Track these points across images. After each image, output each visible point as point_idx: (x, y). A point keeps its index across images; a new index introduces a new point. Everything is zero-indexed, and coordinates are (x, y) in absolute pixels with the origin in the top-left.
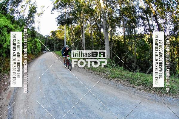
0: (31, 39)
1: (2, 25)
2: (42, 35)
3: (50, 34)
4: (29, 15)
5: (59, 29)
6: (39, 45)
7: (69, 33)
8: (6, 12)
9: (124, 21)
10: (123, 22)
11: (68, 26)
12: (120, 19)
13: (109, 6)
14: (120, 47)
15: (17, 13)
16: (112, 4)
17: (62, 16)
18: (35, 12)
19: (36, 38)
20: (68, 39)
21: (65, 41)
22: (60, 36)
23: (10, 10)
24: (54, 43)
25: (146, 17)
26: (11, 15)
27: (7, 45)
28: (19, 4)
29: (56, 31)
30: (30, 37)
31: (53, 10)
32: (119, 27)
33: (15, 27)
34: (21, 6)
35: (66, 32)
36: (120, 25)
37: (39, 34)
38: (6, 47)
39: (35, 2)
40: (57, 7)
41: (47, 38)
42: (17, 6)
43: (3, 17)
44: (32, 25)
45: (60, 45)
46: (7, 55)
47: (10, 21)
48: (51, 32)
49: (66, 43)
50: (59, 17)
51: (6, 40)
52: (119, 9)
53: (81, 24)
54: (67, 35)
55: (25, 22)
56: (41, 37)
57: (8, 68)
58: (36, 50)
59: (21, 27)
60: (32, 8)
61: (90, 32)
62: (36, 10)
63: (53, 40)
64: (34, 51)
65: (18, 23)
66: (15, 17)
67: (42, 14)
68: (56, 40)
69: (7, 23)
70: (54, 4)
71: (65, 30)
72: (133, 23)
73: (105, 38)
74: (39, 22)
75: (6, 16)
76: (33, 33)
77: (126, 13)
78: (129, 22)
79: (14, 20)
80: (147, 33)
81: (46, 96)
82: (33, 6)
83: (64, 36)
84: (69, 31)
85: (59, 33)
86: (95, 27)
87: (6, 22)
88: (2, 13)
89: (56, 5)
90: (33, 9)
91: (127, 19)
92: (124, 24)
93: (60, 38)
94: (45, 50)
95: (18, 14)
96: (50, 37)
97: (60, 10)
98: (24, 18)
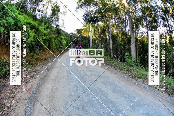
0: (57, 36)
1: (24, 22)
2: (67, 33)
3: (76, 32)
4: (52, 14)
5: (84, 27)
6: (64, 42)
7: (94, 32)
8: (26, 10)
9: (146, 20)
10: (146, 22)
11: (93, 25)
12: (143, 19)
13: (131, 5)
14: (144, 47)
15: (39, 11)
16: (133, 4)
17: (88, 15)
18: (59, 11)
19: (62, 35)
20: (94, 37)
21: (91, 39)
22: (86, 34)
23: (30, 8)
24: (79, 40)
25: (165, 17)
26: (32, 13)
27: (31, 40)
28: (40, 3)
29: (81, 29)
30: (55, 34)
31: (77, 8)
32: (143, 27)
33: (38, 24)
34: (43, 5)
35: (92, 30)
36: (143, 24)
37: (64, 31)
38: (30, 42)
39: (56, 1)
40: (81, 6)
41: (72, 35)
42: (38, 5)
43: (23, 15)
44: (57, 23)
45: (86, 43)
46: (30, 49)
47: (32, 19)
48: (76, 30)
49: (92, 41)
50: (85, 16)
51: (29, 36)
52: (140, 9)
53: (107, 23)
54: (93, 33)
55: (49, 20)
56: (66, 34)
57: (31, 62)
58: (61, 46)
59: (45, 25)
60: (54, 7)
61: (115, 31)
62: (59, 9)
63: (78, 37)
64: (60, 47)
65: (41, 21)
66: (37, 15)
67: (66, 13)
68: (82, 38)
69: (29, 20)
70: (78, 3)
71: (90, 28)
72: (154, 23)
73: (132, 37)
74: (64, 20)
75: (27, 14)
76: (59, 31)
77: (147, 13)
78: (151, 22)
79: (37, 18)
80: (168, 34)
81: (74, 93)
82: (55, 5)
83: (90, 34)
84: (94, 29)
85: (85, 31)
86: (120, 26)
87: (27, 19)
88: (22, 11)
89: (80, 4)
90: (56, 8)
91: (149, 18)
92: (146, 24)
93: (85, 35)
94: (71, 47)
95: (41, 12)
96: (75, 34)
97: (85, 9)
98: (48, 16)
